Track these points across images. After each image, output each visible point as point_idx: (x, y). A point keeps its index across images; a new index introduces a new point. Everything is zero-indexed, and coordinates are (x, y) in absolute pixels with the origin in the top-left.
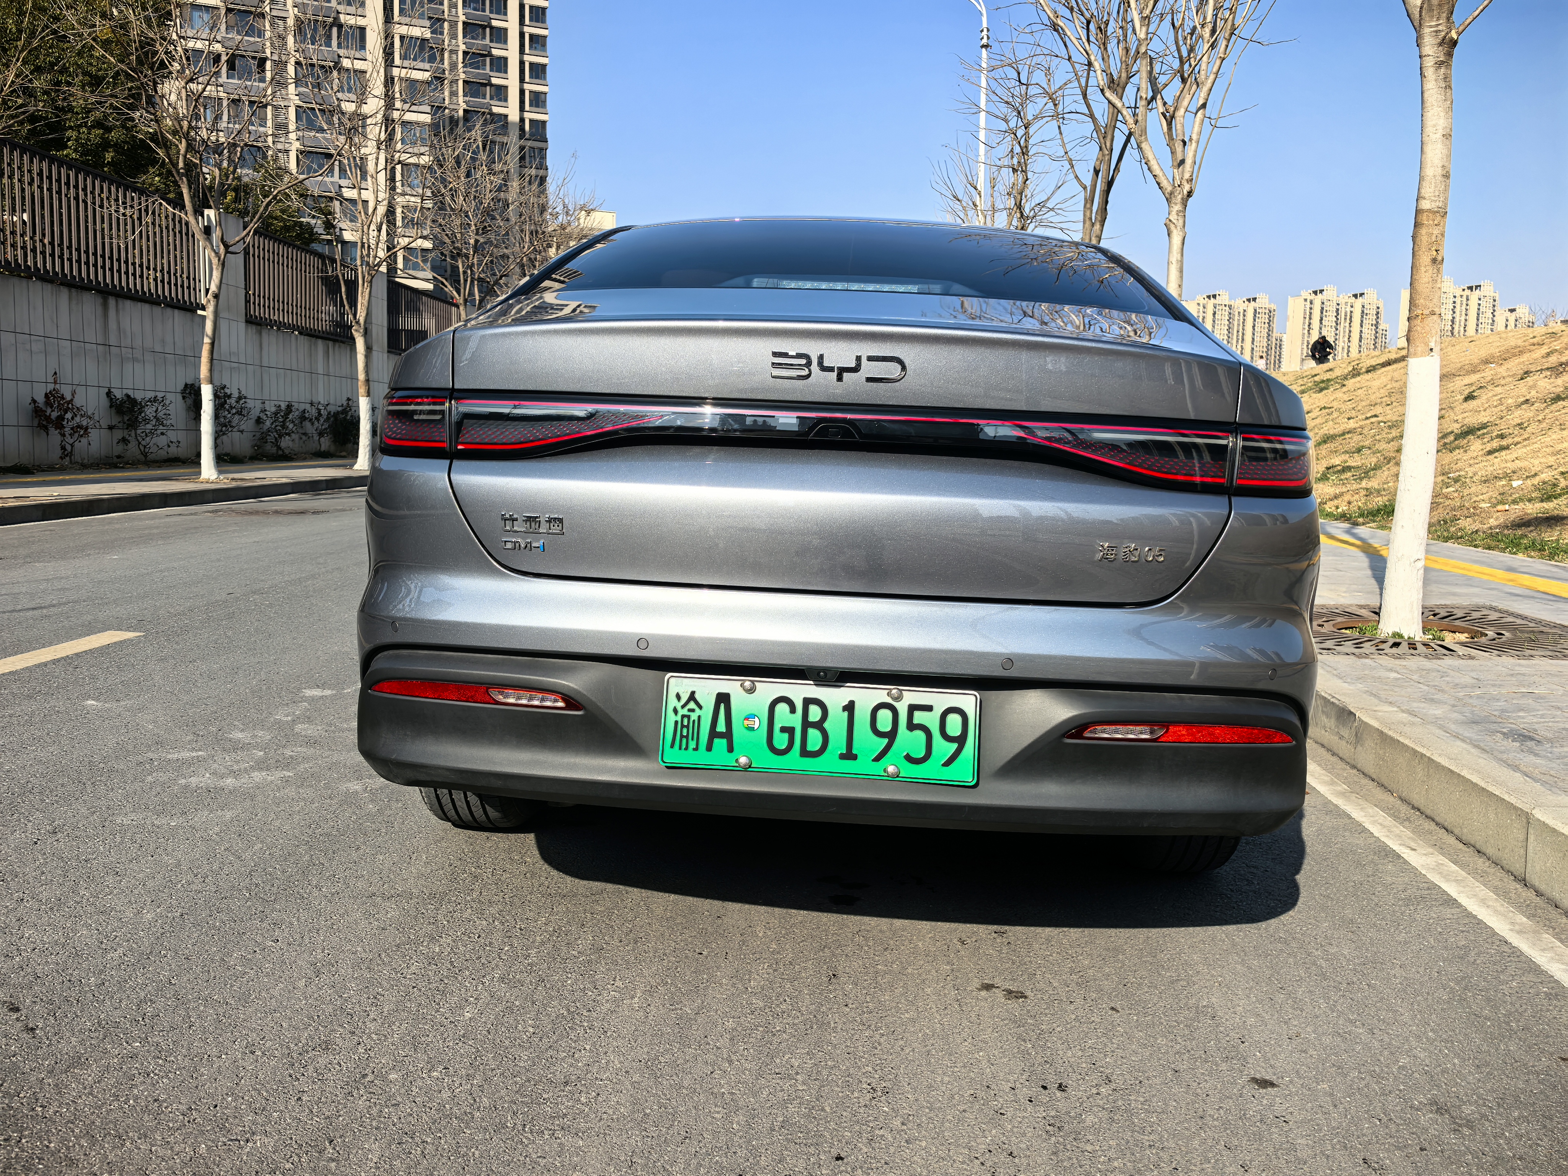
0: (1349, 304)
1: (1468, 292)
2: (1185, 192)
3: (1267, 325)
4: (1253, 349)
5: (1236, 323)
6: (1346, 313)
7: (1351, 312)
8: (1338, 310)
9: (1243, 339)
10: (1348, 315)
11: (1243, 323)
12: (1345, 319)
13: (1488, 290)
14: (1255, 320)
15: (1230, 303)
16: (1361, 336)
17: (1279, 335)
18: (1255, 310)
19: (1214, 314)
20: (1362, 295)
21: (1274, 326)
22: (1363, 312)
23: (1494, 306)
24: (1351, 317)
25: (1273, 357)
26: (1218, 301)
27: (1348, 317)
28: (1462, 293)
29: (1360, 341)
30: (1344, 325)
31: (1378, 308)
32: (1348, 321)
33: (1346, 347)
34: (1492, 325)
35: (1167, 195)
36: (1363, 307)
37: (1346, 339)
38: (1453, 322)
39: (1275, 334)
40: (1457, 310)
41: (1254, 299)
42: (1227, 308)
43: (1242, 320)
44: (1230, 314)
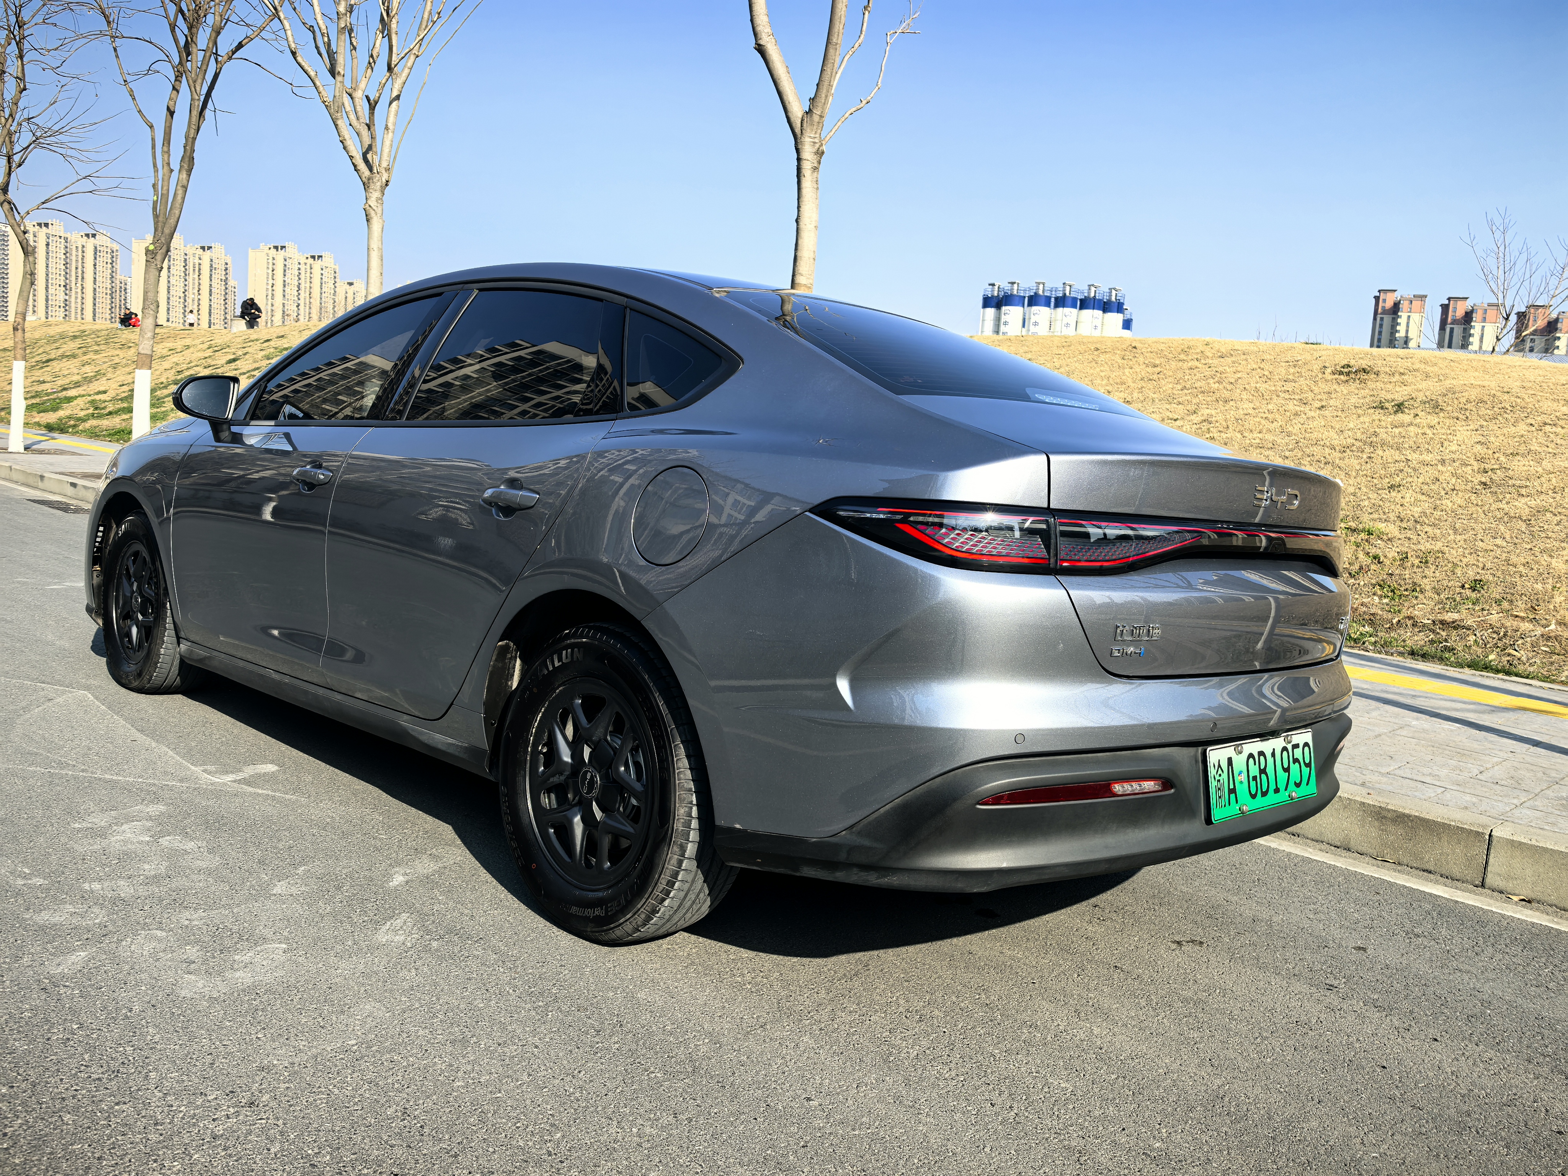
0: (197, 256)
1: (311, 261)
2: (384, 181)
3: (109, 266)
4: (95, 289)
5: (74, 258)
6: (194, 265)
7: (200, 264)
8: (186, 260)
9: (83, 278)
10: (197, 266)
11: (82, 259)
12: (194, 270)
13: (328, 260)
14: (95, 258)
15: (66, 236)
16: (211, 290)
17: (123, 278)
18: (96, 248)
19: (48, 245)
20: (210, 248)
21: (118, 267)
22: (211, 266)
23: (335, 277)
24: (200, 269)
25: (118, 301)
26: (51, 230)
27: (197, 269)
28: (306, 261)
29: (211, 295)
30: (192, 277)
31: (227, 264)
32: (197, 274)
33: (196, 299)
34: (334, 295)
35: (364, 179)
36: (211, 260)
37: (196, 291)
38: (299, 287)
39: (119, 277)
40: (302, 276)
41: (94, 236)
42: (62, 240)
43: (80, 257)
44: (66, 247)
